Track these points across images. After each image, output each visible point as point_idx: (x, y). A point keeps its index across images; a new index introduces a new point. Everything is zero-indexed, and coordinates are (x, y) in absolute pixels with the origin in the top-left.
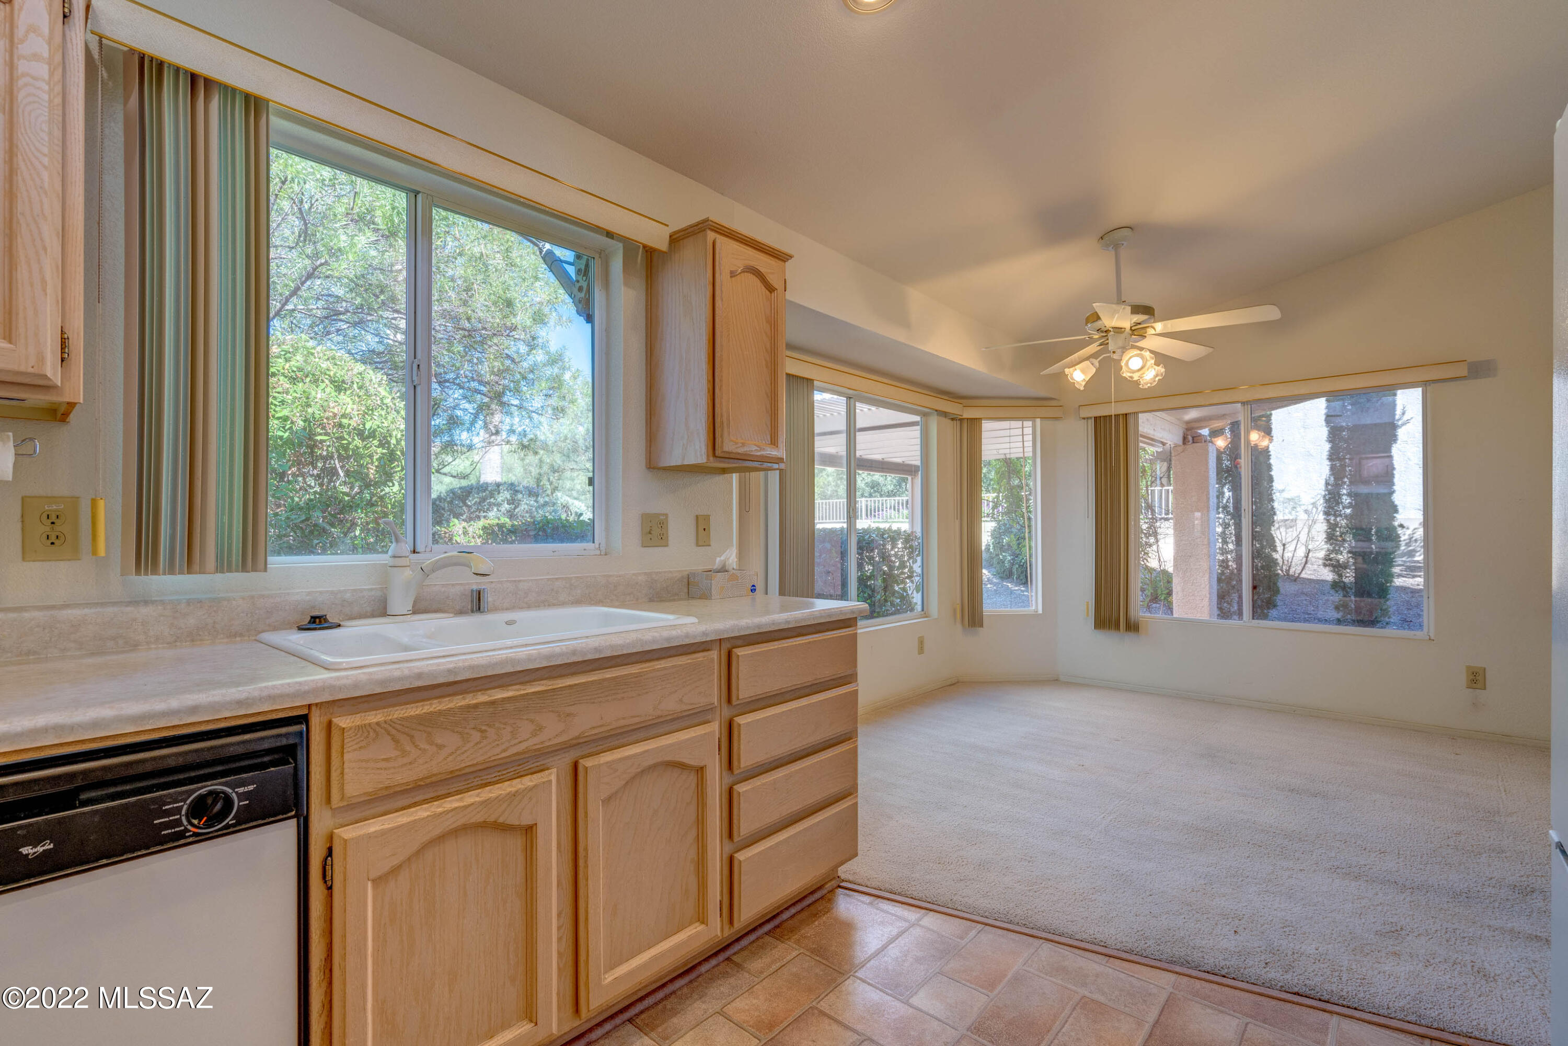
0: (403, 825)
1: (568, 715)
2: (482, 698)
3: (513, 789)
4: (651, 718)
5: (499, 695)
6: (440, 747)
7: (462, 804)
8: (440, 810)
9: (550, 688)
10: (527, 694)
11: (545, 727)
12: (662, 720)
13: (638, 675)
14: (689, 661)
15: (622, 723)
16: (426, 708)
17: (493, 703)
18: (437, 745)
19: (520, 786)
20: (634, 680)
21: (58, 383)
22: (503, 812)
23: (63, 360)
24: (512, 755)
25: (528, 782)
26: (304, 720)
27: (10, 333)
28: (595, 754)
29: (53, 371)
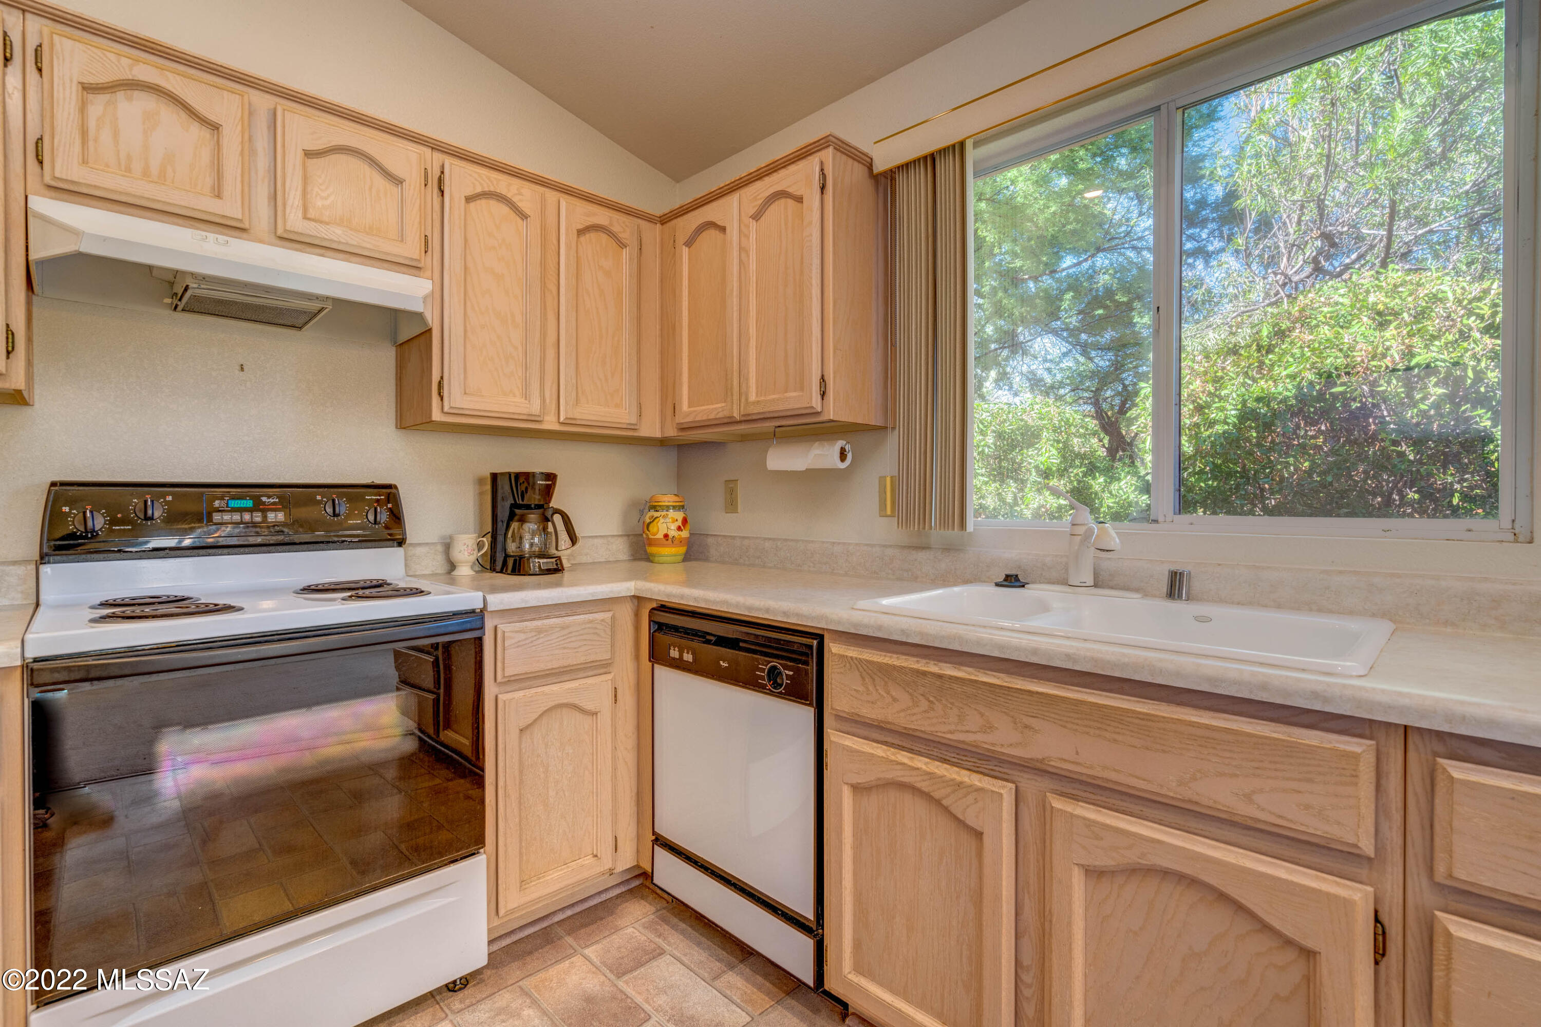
0: (863, 752)
1: (1026, 727)
2: (933, 668)
3: (958, 779)
4: (1171, 794)
5: (949, 670)
6: (895, 700)
7: (910, 763)
8: (893, 758)
9: (1005, 684)
10: (976, 681)
11: (997, 728)
15: (1113, 776)
16: (887, 659)
17: (940, 676)
18: (892, 697)
19: (966, 779)
20: (1137, 721)
21: (819, 410)
22: (948, 796)
23: (823, 395)
24: (963, 742)
25: (976, 780)
26: (820, 638)
27: (801, 386)
28: (1075, 798)
29: (816, 403)
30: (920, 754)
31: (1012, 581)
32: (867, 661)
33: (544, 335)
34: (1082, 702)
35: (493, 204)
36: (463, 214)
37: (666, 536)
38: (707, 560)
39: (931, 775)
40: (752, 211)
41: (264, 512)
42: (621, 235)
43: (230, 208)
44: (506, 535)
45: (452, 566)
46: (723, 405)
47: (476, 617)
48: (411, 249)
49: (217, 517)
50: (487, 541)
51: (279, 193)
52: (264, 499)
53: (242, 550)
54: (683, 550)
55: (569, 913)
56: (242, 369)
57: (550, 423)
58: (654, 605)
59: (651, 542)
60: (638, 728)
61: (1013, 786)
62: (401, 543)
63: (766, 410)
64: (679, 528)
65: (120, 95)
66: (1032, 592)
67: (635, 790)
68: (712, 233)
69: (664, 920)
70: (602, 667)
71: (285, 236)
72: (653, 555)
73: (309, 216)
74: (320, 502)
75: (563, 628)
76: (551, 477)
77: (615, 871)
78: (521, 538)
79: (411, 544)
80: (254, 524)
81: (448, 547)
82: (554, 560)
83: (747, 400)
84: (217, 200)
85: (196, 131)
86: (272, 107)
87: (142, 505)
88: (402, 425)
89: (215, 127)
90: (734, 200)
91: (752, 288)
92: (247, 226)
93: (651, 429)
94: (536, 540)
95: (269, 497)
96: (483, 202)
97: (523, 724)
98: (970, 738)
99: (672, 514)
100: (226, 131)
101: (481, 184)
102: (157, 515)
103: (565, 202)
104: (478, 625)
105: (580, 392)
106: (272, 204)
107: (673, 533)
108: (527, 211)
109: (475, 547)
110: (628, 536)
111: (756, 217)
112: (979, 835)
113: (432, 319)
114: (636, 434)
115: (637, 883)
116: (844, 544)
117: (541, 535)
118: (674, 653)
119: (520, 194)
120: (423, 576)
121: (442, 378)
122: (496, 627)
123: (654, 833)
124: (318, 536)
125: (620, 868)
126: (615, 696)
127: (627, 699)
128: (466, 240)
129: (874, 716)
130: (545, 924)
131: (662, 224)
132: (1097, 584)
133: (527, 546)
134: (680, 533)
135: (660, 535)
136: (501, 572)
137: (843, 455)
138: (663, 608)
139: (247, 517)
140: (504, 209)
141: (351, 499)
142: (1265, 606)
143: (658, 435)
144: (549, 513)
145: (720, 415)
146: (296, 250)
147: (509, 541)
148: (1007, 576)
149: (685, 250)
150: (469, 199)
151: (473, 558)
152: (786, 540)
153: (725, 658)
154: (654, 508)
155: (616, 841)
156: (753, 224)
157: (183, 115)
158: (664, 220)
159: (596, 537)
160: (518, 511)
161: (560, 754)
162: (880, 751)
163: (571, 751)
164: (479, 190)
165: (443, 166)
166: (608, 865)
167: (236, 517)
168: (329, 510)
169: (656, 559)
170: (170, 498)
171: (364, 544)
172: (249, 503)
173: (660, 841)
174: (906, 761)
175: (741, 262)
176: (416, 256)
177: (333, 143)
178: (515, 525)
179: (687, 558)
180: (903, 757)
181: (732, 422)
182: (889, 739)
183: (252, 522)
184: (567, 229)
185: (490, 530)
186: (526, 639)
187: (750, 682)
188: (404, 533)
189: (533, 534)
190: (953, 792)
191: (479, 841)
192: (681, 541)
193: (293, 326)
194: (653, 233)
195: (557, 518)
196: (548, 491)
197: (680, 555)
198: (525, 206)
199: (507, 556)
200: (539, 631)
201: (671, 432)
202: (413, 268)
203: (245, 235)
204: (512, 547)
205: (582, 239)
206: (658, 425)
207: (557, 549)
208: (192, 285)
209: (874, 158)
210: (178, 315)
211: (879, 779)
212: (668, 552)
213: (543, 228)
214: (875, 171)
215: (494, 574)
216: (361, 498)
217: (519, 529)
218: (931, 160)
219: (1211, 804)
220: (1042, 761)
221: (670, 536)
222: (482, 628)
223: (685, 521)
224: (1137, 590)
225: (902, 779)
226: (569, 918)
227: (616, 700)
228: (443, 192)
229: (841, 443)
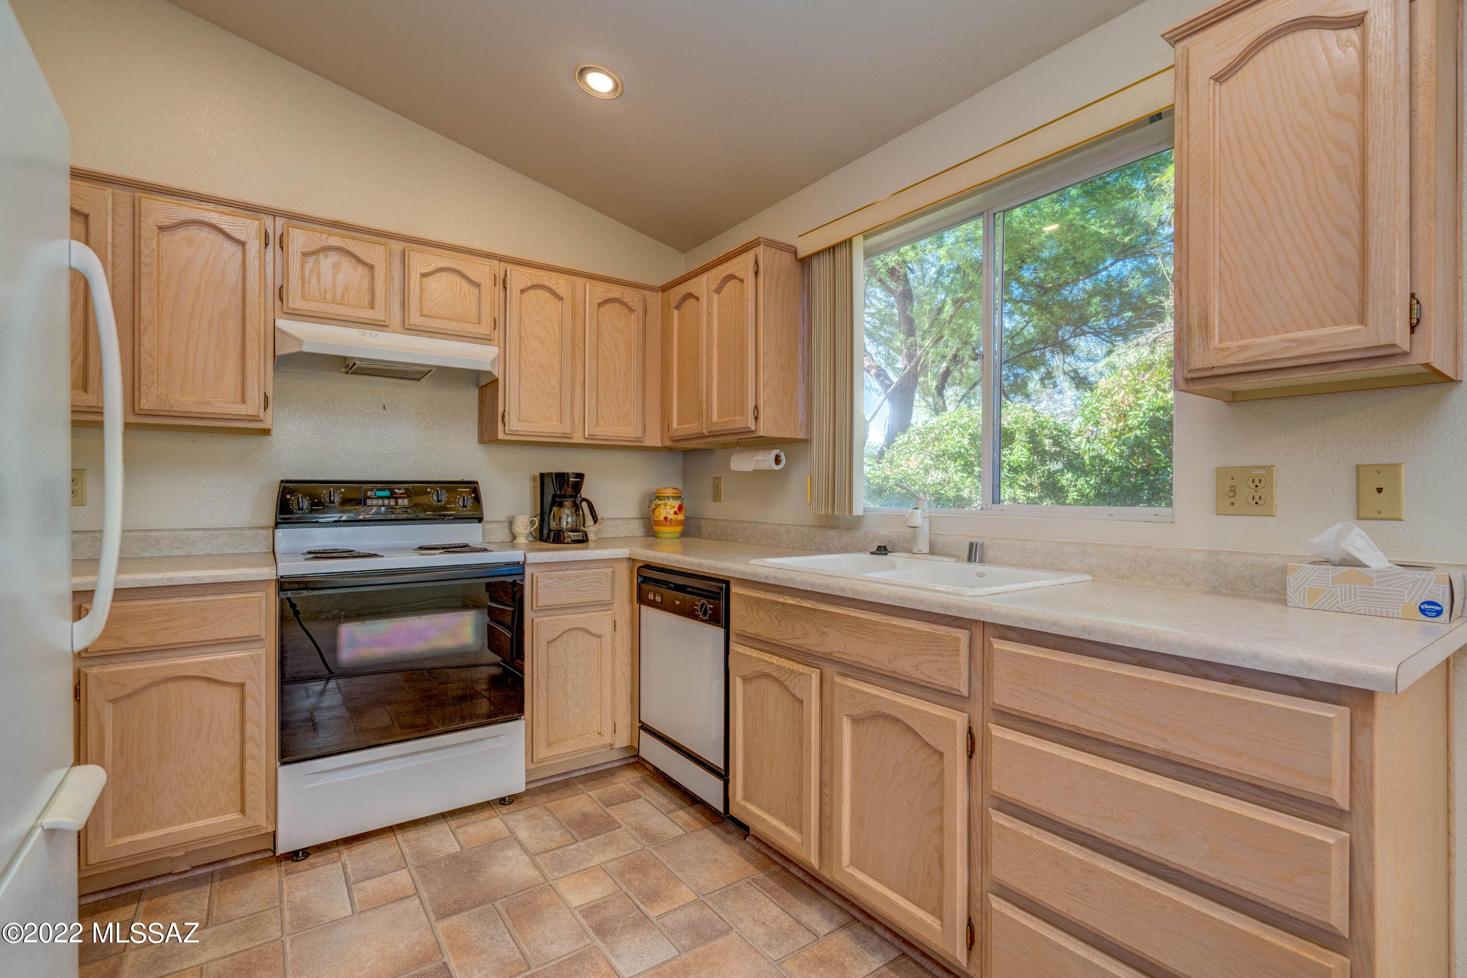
0: (747, 655)
1: (823, 633)
4: (886, 668)
5: (790, 601)
6: (762, 621)
8: (761, 657)
11: (809, 635)
12: (894, 675)
13: (876, 623)
14: (928, 630)
17: (783, 604)
18: (761, 619)
20: (871, 626)
21: (753, 429)
22: (786, 679)
23: (756, 418)
24: (793, 645)
25: (801, 668)
26: (728, 583)
27: (743, 413)
28: (847, 676)
29: (751, 424)
30: (776, 655)
31: (882, 550)
32: (749, 596)
33: (573, 377)
34: (848, 616)
35: (539, 292)
36: (519, 301)
37: (666, 518)
38: (700, 536)
39: (779, 667)
40: (715, 287)
41: (396, 498)
42: (630, 304)
43: (377, 314)
44: (549, 517)
45: (514, 537)
46: (697, 424)
47: (519, 568)
48: (485, 329)
49: (369, 502)
50: (537, 520)
51: (406, 302)
52: (396, 491)
53: (383, 523)
54: (679, 529)
55: (583, 772)
56: (384, 408)
57: (578, 438)
58: (642, 564)
59: (657, 523)
60: (632, 649)
61: (818, 671)
62: (480, 520)
63: (723, 428)
64: (676, 513)
65: (321, 255)
66: (890, 557)
67: (629, 693)
68: (691, 301)
69: (645, 781)
70: (606, 605)
71: (409, 327)
72: (657, 532)
73: (424, 313)
74: (429, 493)
75: (577, 577)
76: (580, 476)
77: (614, 747)
78: (560, 519)
79: (487, 522)
80: (391, 507)
81: (511, 523)
82: (581, 533)
83: (711, 421)
84: (372, 310)
85: (361, 270)
86: (403, 249)
87: (328, 494)
88: (482, 440)
89: (371, 267)
90: (704, 277)
91: (715, 341)
92: (387, 324)
93: (654, 440)
94: (569, 520)
95: (399, 489)
96: (532, 292)
97: (550, 638)
98: (797, 642)
99: (671, 502)
100: (377, 268)
101: (531, 280)
102: (336, 501)
103: (589, 284)
104: (521, 572)
105: (599, 414)
106: (402, 309)
107: (671, 516)
108: (562, 295)
109: (529, 523)
110: (643, 518)
111: (718, 291)
112: (801, 702)
113: (497, 372)
114: (641, 444)
115: (633, 760)
116: (786, 524)
117: (572, 516)
118: (651, 597)
119: (557, 283)
120: (494, 543)
121: (504, 411)
122: (532, 574)
123: (640, 721)
124: (428, 515)
125: (618, 745)
126: (615, 626)
127: (624, 630)
128: (521, 318)
129: (752, 632)
130: (566, 777)
131: (663, 292)
132: (932, 553)
133: (565, 524)
134: (676, 516)
135: (662, 518)
136: (546, 541)
137: (777, 460)
138: (648, 566)
139: (386, 502)
140: (547, 295)
141: (448, 490)
142: (1028, 567)
143: (659, 445)
144: (578, 501)
145: (696, 432)
146: (416, 335)
147: (551, 520)
148: (879, 547)
149: (676, 312)
150: (522, 291)
151: (527, 531)
152: (750, 522)
153: (679, 598)
154: (658, 498)
155: (615, 725)
156: (715, 295)
157: (354, 262)
158: (665, 289)
159: (618, 519)
160: (557, 499)
161: (575, 662)
162: (755, 654)
163: (583, 661)
164: (529, 284)
165: (506, 271)
166: (608, 741)
167: (380, 502)
168: (435, 498)
169: (660, 535)
170: (343, 490)
171: (457, 521)
172: (387, 493)
173: (645, 728)
174: (767, 659)
175: (708, 324)
176: (488, 333)
177: (438, 267)
178: (555, 509)
179: (684, 535)
180: (766, 657)
181: (702, 436)
182: (762, 647)
183: (389, 505)
184: (590, 304)
185: (539, 512)
186: (552, 583)
187: (690, 614)
188: (482, 514)
189: (568, 516)
190: (789, 677)
191: (521, 711)
192: (678, 523)
193: (414, 379)
194: (654, 300)
195: (584, 505)
196: (577, 487)
197: (678, 532)
198: (561, 291)
199: (550, 530)
200: (561, 578)
201: (668, 443)
202: (486, 340)
203: (386, 329)
204: (553, 525)
205: (602, 309)
206: (659, 439)
207: (584, 526)
208: (357, 363)
209: (798, 248)
210: (349, 376)
211: (754, 672)
212: (668, 531)
213: (573, 305)
214: (799, 257)
215: (542, 543)
216: (455, 490)
217: (558, 511)
218: (832, 249)
219: (902, 672)
220: (830, 654)
221: (669, 519)
222: (523, 574)
223: (680, 508)
224: (951, 556)
225: (765, 671)
226: (583, 775)
227: (615, 629)
228: (506, 288)
229: (775, 452)
